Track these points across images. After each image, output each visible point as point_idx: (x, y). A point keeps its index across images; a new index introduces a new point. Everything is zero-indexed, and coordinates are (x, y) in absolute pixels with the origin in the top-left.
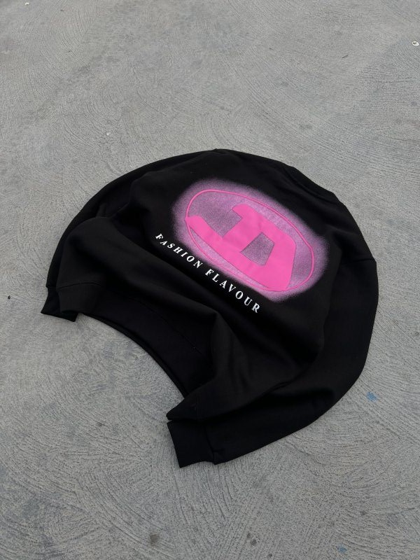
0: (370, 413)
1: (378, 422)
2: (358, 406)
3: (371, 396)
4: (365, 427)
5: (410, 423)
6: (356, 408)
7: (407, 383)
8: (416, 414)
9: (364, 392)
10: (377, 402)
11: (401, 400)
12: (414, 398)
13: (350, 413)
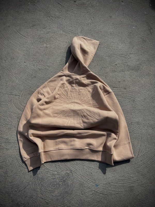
0: (98, 191)
1: (101, 193)
2: (94, 191)
3: (97, 185)
4: (98, 197)
5: (109, 189)
6: (93, 192)
7: (105, 176)
8: (110, 185)
9: (94, 185)
10: (99, 187)
11: (105, 182)
12: (108, 180)
13: (92, 194)
